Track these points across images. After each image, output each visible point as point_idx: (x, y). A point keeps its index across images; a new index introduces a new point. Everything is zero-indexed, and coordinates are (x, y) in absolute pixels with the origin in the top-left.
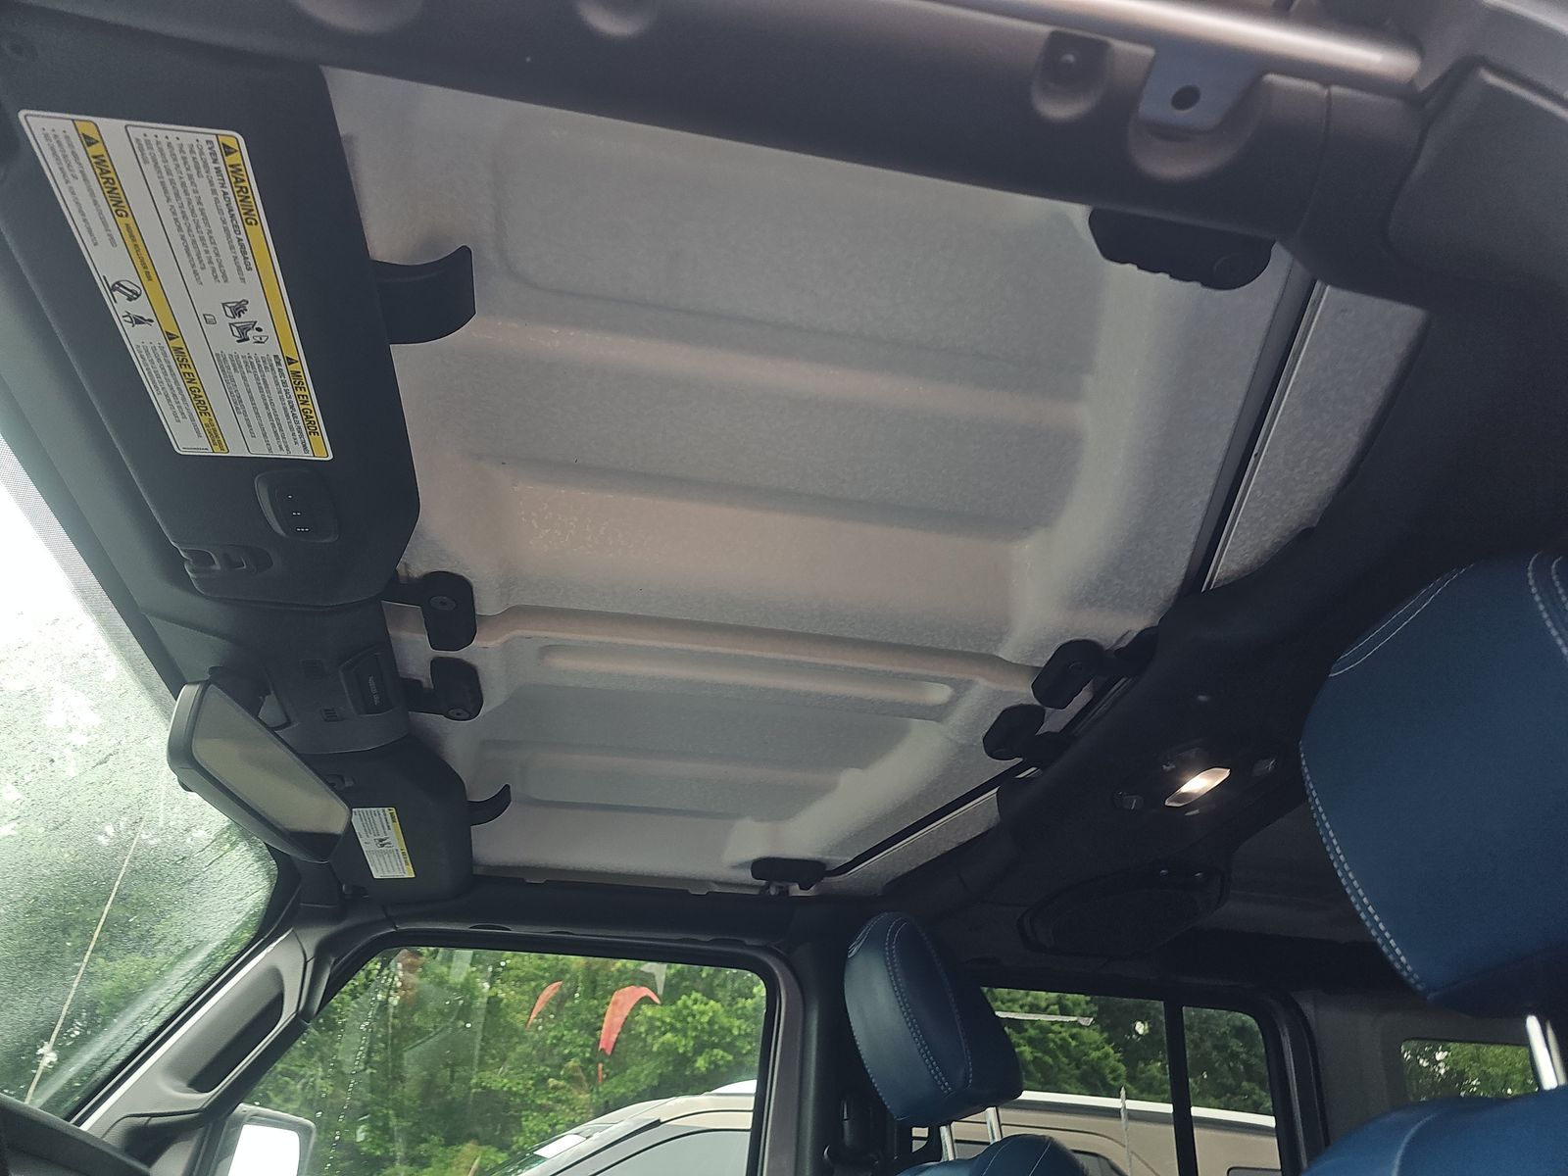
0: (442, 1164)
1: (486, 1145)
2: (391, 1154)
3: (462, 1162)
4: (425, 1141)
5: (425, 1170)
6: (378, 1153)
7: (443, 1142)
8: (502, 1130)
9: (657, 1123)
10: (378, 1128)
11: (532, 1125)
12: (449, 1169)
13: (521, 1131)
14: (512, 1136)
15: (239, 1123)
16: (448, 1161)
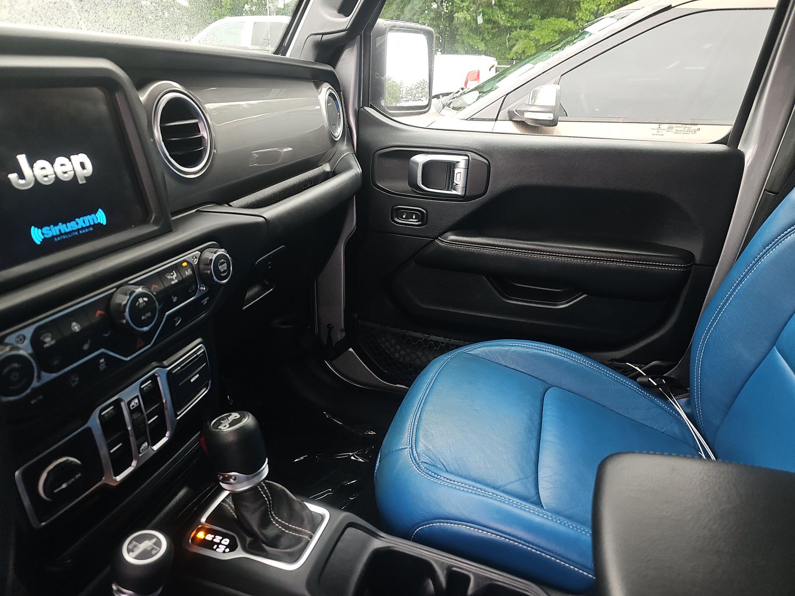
0: (540, 29)
1: (562, 17)
2: (515, 25)
3: (550, 27)
4: (531, 17)
5: (532, 32)
6: (509, 25)
7: (540, 17)
8: (570, 10)
9: (669, 8)
10: (507, 12)
11: (586, 6)
12: (543, 30)
13: (580, 9)
14: (576, 12)
15: (382, 33)
16: (543, 27)
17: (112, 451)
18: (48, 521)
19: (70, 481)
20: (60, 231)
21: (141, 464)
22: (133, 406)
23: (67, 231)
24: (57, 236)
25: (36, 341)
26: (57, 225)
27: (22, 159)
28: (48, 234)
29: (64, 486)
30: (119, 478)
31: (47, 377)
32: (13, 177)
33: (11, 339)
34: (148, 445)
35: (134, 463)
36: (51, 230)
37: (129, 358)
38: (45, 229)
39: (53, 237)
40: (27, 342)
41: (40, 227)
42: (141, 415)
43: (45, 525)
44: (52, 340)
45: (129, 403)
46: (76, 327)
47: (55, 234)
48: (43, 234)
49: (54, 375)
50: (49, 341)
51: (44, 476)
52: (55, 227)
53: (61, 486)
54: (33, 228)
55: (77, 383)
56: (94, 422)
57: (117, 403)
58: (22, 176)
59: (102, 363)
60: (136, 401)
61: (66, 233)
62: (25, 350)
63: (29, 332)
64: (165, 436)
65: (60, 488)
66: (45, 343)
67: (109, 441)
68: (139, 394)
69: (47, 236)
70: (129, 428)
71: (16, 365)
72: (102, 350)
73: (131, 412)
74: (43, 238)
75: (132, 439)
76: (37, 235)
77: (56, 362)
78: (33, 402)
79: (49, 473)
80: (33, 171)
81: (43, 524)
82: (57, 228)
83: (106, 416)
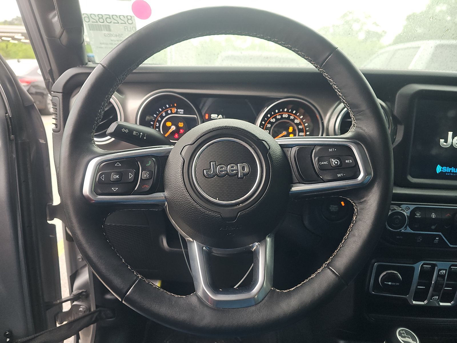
17: (418, 287)
18: (376, 293)
19: (393, 284)
20: (451, 171)
21: (429, 305)
22: (441, 273)
23: (454, 172)
24: (448, 173)
25: (413, 213)
26: (451, 168)
27: (450, 134)
28: (444, 170)
29: (390, 283)
30: (414, 302)
31: (409, 230)
32: (442, 141)
33: (403, 207)
34: (438, 299)
35: (426, 302)
36: (447, 169)
37: (452, 246)
38: (444, 168)
39: (446, 172)
40: (409, 211)
41: (442, 166)
42: (442, 281)
43: (373, 294)
44: (419, 216)
45: (440, 270)
46: (433, 216)
47: (447, 171)
48: (442, 169)
49: (412, 231)
50: (418, 215)
51: (385, 273)
52: (450, 168)
53: (389, 282)
54: (439, 165)
55: (420, 241)
56: (418, 267)
57: (434, 266)
58: (446, 141)
59: (437, 239)
60: (444, 272)
61: (453, 173)
62: (406, 213)
63: (412, 207)
64: (450, 303)
65: (387, 283)
66: (416, 215)
67: (420, 281)
68: (448, 269)
69: (443, 171)
70: (433, 282)
71: (400, 217)
72: (440, 233)
73: (439, 276)
74: (441, 171)
75: (431, 289)
76: (439, 169)
77: (416, 226)
78: (398, 237)
79: (387, 273)
80: (453, 140)
81: (373, 293)
82: (450, 169)
83: (425, 268)
